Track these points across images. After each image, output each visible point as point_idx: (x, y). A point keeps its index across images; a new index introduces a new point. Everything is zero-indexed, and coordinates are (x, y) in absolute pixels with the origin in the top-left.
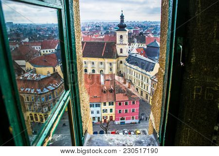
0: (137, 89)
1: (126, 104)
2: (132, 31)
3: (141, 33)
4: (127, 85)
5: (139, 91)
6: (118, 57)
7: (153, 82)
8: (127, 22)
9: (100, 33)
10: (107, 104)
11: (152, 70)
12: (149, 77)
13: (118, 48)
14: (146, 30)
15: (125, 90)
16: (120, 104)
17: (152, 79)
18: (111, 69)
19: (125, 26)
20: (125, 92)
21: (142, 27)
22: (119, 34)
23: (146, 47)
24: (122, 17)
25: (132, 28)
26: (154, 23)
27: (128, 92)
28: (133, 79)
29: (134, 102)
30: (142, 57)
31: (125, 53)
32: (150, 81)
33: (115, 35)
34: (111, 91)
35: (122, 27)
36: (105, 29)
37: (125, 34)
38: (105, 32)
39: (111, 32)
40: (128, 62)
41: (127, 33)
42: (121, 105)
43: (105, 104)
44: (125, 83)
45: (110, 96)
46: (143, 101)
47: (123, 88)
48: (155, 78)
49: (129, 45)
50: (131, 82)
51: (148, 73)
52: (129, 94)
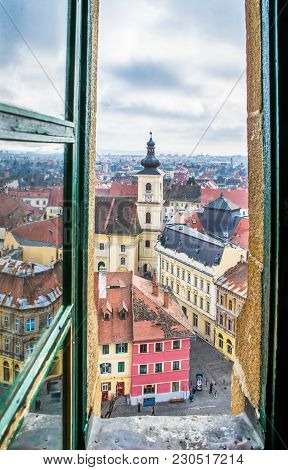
0: (184, 309)
1: (159, 349)
2: (171, 174)
3: (191, 180)
4: (160, 299)
5: (190, 313)
6: (140, 231)
7: (222, 292)
8: (162, 155)
9: (102, 177)
10: (112, 348)
11: (218, 262)
12: (210, 279)
13: (141, 212)
14: (201, 174)
15: (156, 311)
16: (143, 349)
17: (219, 283)
18: (123, 261)
19: (157, 164)
20: (155, 316)
21: (193, 166)
22: (143, 180)
23: (202, 210)
24: (151, 145)
25: (171, 169)
26: (218, 158)
27: (162, 316)
28: (175, 286)
29: (176, 343)
30: (194, 232)
31: (156, 223)
32: (213, 288)
33: (135, 182)
34: (122, 315)
35: (150, 166)
36: (114, 168)
37: (157, 181)
38: (113, 174)
39: (127, 177)
40: (163, 244)
41: (161, 180)
42: (145, 350)
43: (106, 349)
44: (155, 294)
45: (119, 327)
46: (200, 339)
47: (152, 307)
48: (224, 282)
49: (166, 204)
50: (169, 293)
51: (208, 269)
52: (164, 322)
